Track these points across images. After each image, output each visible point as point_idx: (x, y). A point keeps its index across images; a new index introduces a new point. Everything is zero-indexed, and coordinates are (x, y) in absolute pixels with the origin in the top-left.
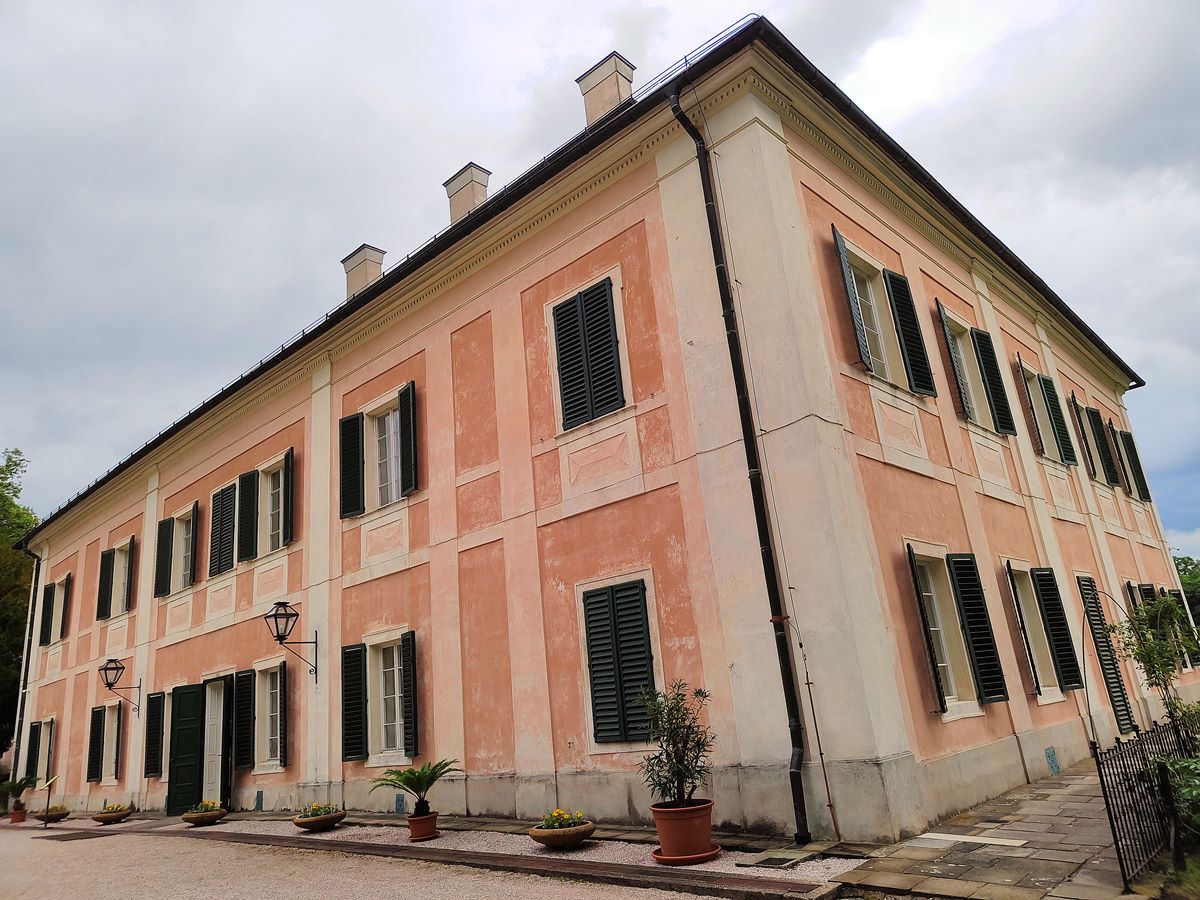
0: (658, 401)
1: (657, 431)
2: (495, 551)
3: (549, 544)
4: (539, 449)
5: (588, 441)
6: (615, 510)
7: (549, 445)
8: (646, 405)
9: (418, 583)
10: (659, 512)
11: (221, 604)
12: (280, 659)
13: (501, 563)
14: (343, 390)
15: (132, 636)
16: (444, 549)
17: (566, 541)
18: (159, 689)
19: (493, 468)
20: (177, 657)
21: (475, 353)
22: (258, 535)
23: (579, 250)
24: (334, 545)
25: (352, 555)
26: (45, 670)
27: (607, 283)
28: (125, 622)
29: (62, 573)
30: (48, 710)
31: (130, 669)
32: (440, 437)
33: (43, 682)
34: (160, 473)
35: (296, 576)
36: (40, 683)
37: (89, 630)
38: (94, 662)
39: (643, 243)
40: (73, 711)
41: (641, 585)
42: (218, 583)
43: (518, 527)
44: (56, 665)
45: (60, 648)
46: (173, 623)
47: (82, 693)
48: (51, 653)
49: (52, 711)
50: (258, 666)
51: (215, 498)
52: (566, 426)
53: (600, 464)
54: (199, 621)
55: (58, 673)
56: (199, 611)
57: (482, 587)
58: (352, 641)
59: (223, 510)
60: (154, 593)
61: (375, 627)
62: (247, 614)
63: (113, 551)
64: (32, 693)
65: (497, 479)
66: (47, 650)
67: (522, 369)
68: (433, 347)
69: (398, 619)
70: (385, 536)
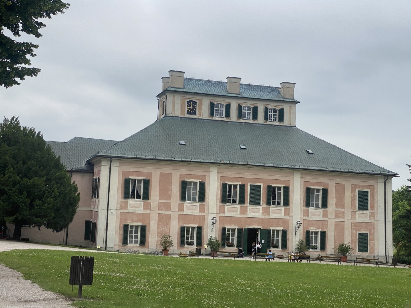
0: (373, 211)
1: (372, 215)
2: (342, 223)
3: (353, 225)
4: (353, 210)
5: (362, 213)
6: (365, 223)
7: (355, 210)
8: (371, 211)
9: (324, 223)
10: (371, 226)
11: (255, 212)
12: (281, 228)
13: (344, 225)
14: (304, 180)
15: (202, 209)
16: (331, 220)
17: (356, 225)
18: (222, 226)
19: (343, 210)
20: (231, 219)
21: (340, 190)
22: (271, 200)
23: (363, 184)
24: (301, 210)
25: (306, 214)
26: (125, 207)
27: (368, 192)
28: (197, 204)
29: (136, 176)
30: (133, 221)
31: (202, 218)
32: (331, 201)
33: (125, 211)
34: (218, 168)
35: (287, 213)
36: (122, 211)
37: (169, 201)
38: (174, 212)
39: (374, 189)
40: (158, 224)
41: (367, 234)
42: (253, 207)
43: (348, 221)
44: (138, 207)
45: (141, 202)
46: (229, 211)
47: (164, 220)
48: (131, 202)
49: (137, 222)
50: (272, 228)
51: (251, 185)
52: (358, 209)
53: (363, 216)
54: (244, 214)
55: (141, 210)
56: (244, 211)
57: (339, 227)
58: (306, 230)
59: (255, 190)
60: (219, 201)
61: (312, 228)
62: (267, 217)
63: (186, 181)
64: (115, 213)
65: (344, 212)
66: (126, 200)
67: (351, 198)
68: (331, 183)
69: (319, 228)
70: (316, 213)
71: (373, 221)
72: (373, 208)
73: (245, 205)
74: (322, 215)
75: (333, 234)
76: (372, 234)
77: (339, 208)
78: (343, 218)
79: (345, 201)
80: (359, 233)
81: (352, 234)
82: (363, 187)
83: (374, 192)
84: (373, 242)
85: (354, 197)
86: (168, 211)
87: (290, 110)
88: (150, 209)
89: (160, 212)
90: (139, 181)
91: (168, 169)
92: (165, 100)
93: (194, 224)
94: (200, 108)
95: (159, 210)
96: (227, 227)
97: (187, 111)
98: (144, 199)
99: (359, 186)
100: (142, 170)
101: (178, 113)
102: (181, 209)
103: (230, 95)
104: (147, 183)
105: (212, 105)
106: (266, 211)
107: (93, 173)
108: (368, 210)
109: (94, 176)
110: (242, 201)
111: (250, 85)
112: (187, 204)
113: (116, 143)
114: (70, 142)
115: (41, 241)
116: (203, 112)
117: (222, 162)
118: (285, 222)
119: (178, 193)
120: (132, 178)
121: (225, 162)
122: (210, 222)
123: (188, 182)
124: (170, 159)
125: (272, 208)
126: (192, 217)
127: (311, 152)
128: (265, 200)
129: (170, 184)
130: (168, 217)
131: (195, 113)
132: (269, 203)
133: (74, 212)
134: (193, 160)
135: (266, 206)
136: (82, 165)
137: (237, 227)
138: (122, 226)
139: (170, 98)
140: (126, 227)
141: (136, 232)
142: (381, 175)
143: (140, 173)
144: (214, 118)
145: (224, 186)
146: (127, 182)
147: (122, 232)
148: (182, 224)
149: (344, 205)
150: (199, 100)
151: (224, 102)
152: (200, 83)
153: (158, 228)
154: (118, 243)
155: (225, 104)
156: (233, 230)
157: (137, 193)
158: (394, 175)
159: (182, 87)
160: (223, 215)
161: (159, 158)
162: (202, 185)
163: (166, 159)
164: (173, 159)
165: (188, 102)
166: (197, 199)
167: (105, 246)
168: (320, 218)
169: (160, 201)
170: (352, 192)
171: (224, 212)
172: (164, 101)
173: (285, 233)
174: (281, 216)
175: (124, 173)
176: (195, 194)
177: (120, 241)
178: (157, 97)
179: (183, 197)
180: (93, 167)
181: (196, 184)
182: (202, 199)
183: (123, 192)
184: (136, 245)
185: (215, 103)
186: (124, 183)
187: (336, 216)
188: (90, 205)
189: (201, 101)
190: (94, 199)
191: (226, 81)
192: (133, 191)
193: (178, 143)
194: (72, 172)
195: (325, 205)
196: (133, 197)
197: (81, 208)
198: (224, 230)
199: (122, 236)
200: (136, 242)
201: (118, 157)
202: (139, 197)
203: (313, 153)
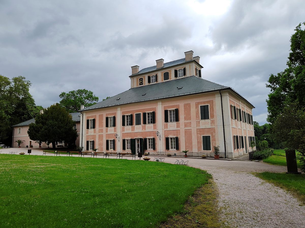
1: (213, 122)
2: (190, 130)
4: (197, 121)
5: (204, 121)
6: (207, 129)
7: (199, 120)
8: (212, 119)
9: (178, 131)
10: (212, 130)
11: (138, 129)
12: (152, 137)
13: (191, 132)
14: (164, 106)
16: (182, 128)
17: (200, 131)
18: (123, 138)
19: (190, 121)
20: (128, 134)
21: (187, 107)
24: (163, 125)
25: (166, 127)
26: (88, 133)
27: (208, 105)
28: (113, 128)
29: (91, 118)
30: (90, 139)
32: (182, 116)
33: (88, 135)
35: (155, 128)
39: (213, 103)
40: (99, 140)
41: (210, 136)
42: (137, 126)
43: (194, 128)
45: (93, 130)
46: (126, 130)
47: (101, 137)
49: (93, 139)
50: (147, 138)
51: (136, 114)
52: (201, 119)
53: (205, 124)
56: (133, 129)
57: (188, 133)
58: (166, 137)
59: (138, 116)
60: (122, 125)
61: (170, 135)
62: (145, 131)
63: (108, 117)
64: (85, 136)
65: (191, 122)
66: (88, 130)
67: (195, 111)
68: (181, 105)
69: (174, 135)
70: (172, 125)
71: (213, 127)
72: (213, 116)
73: (134, 126)
74: (176, 126)
75: (184, 138)
76: (213, 136)
77: (188, 120)
78: (191, 127)
80: (203, 136)
81: (198, 137)
82: (204, 102)
83: (213, 106)
84: (215, 142)
85: (198, 111)
86: (102, 133)
87: (190, 67)
88: (95, 133)
90: (92, 120)
91: (101, 113)
93: (112, 138)
95: (99, 133)
96: (126, 138)
99: (201, 103)
101: (135, 86)
102: (107, 132)
104: (95, 121)
105: (149, 78)
106: (144, 128)
108: (209, 118)
110: (132, 124)
112: (109, 128)
116: (146, 82)
118: (154, 133)
119: (105, 124)
121: (122, 104)
125: (147, 125)
126: (111, 135)
128: (143, 121)
129: (103, 119)
131: (143, 84)
132: (145, 123)
134: (109, 106)
135: (144, 125)
137: (130, 138)
138: (86, 141)
139: (132, 79)
140: (88, 142)
141: (91, 144)
144: (151, 84)
145: (124, 117)
147: (86, 144)
148: (107, 139)
149: (191, 117)
150: (144, 77)
151: (154, 74)
159: (137, 73)
162: (115, 118)
163: (99, 108)
165: (140, 79)
168: (175, 128)
169: (99, 128)
170: (196, 107)
173: (154, 140)
174: (152, 130)
175: (87, 117)
176: (112, 123)
179: (107, 126)
181: (112, 117)
182: (115, 125)
183: (86, 126)
185: (150, 76)
186: (87, 122)
187: (186, 126)
192: (91, 125)
193: (116, 99)
195: (177, 119)
198: (124, 140)
199: (86, 146)
200: (91, 149)
203: (181, 88)
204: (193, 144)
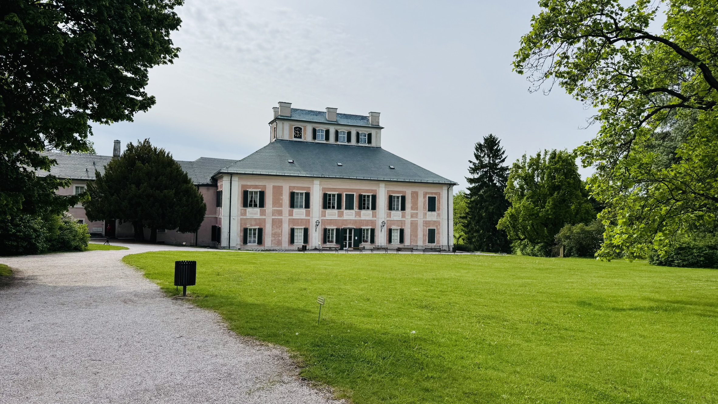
0: (439, 212)
1: (439, 215)
3: (424, 223)
4: (424, 212)
5: (431, 213)
6: (433, 221)
7: (426, 212)
9: (403, 222)
10: (437, 223)
11: (349, 215)
12: (370, 227)
13: (417, 223)
14: (387, 189)
15: (308, 214)
16: (408, 219)
17: (426, 223)
18: (323, 227)
19: (417, 212)
20: (331, 222)
21: (415, 195)
22: (362, 206)
23: (432, 191)
24: (385, 213)
25: (389, 215)
26: (245, 214)
27: (435, 197)
28: (304, 210)
29: (253, 189)
30: (251, 225)
31: (308, 221)
32: (408, 205)
33: (245, 217)
34: (320, 181)
35: (374, 216)
36: (242, 217)
37: (280, 209)
38: (285, 217)
39: (440, 195)
40: (272, 227)
41: (435, 229)
42: (348, 211)
43: (420, 220)
44: (255, 214)
45: (258, 210)
46: (329, 215)
47: (277, 223)
48: (249, 210)
49: (255, 226)
50: (363, 228)
51: (346, 194)
52: (428, 211)
53: (432, 216)
54: (341, 217)
55: (258, 216)
56: (341, 215)
57: (414, 225)
58: (389, 228)
59: (350, 198)
60: (321, 207)
61: (394, 226)
62: (359, 219)
63: (294, 192)
64: (236, 219)
65: (417, 213)
66: (245, 208)
67: (422, 202)
68: (408, 191)
69: (399, 226)
70: (396, 215)
71: (439, 220)
72: (439, 209)
73: (342, 210)
74: (401, 216)
75: (409, 230)
76: (438, 229)
77: (414, 210)
78: (417, 218)
79: (419, 205)
80: (429, 229)
81: (424, 230)
82: (432, 193)
83: (440, 198)
84: (439, 235)
85: (425, 202)
86: (280, 216)
87: (377, 134)
88: (265, 215)
89: (274, 217)
90: (256, 193)
91: (279, 183)
92: (276, 126)
93: (302, 226)
94: (305, 134)
95: (273, 215)
96: (328, 227)
97: (295, 135)
98: (260, 207)
99: (429, 193)
100: (257, 184)
101: (286, 137)
102: (291, 214)
103: (329, 122)
104: (262, 194)
105: (314, 131)
106: (358, 214)
107: (216, 186)
108: (435, 211)
109: (217, 189)
110: (339, 207)
111: (345, 114)
112: (295, 210)
113: (236, 162)
114: (197, 161)
115: (174, 243)
116: (307, 137)
117: (323, 176)
118: (373, 222)
119: (288, 202)
120: (249, 190)
121: (326, 176)
122: (314, 224)
123: (296, 193)
124: (281, 174)
125: (363, 212)
126: (300, 221)
127: (392, 167)
128: (357, 206)
129: (281, 194)
130: (281, 221)
131: (300, 137)
132: (360, 208)
133: (202, 219)
134: (300, 175)
135: (358, 210)
136: (208, 181)
137: (335, 227)
138: (242, 229)
139: (280, 124)
140: (245, 230)
141: (255, 234)
142: (445, 184)
143: (256, 187)
144: (317, 141)
145: (325, 195)
146: (245, 194)
147: (242, 234)
148: (291, 227)
149: (417, 208)
150: (303, 126)
151: (324, 128)
152: (304, 112)
153: (272, 230)
154: (239, 243)
155: (325, 130)
156: (333, 230)
157: (254, 202)
158: (455, 184)
159: (289, 115)
160: (325, 218)
161: (272, 174)
162: (308, 195)
163: (277, 174)
164: (283, 174)
165: (295, 128)
166: (304, 206)
167: (228, 246)
168: (400, 218)
169: (274, 208)
170: (424, 198)
171: (325, 216)
172: (275, 128)
173: (373, 231)
174: (370, 218)
175: (243, 186)
176: (302, 202)
177: (241, 242)
178: (269, 124)
179: (292, 205)
180: (217, 182)
181: (302, 194)
182: (307, 206)
183: (242, 202)
184: (254, 244)
185: (317, 129)
186: (243, 194)
187: (412, 217)
188: (215, 213)
189: (305, 127)
190: (219, 208)
191: (325, 110)
192: (251, 201)
193: (286, 161)
194: (198, 186)
195: (403, 208)
196: (251, 206)
197: (208, 215)
198: (325, 230)
199: (242, 238)
200: (254, 242)
201: (237, 174)
202: (256, 206)
203: (394, 168)
204: (418, 237)
